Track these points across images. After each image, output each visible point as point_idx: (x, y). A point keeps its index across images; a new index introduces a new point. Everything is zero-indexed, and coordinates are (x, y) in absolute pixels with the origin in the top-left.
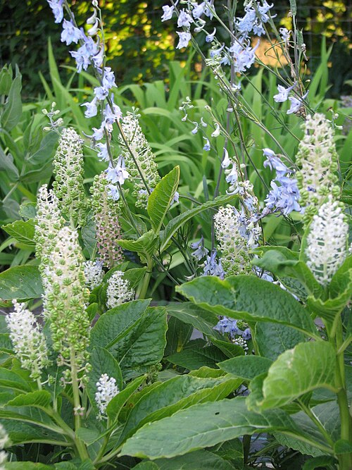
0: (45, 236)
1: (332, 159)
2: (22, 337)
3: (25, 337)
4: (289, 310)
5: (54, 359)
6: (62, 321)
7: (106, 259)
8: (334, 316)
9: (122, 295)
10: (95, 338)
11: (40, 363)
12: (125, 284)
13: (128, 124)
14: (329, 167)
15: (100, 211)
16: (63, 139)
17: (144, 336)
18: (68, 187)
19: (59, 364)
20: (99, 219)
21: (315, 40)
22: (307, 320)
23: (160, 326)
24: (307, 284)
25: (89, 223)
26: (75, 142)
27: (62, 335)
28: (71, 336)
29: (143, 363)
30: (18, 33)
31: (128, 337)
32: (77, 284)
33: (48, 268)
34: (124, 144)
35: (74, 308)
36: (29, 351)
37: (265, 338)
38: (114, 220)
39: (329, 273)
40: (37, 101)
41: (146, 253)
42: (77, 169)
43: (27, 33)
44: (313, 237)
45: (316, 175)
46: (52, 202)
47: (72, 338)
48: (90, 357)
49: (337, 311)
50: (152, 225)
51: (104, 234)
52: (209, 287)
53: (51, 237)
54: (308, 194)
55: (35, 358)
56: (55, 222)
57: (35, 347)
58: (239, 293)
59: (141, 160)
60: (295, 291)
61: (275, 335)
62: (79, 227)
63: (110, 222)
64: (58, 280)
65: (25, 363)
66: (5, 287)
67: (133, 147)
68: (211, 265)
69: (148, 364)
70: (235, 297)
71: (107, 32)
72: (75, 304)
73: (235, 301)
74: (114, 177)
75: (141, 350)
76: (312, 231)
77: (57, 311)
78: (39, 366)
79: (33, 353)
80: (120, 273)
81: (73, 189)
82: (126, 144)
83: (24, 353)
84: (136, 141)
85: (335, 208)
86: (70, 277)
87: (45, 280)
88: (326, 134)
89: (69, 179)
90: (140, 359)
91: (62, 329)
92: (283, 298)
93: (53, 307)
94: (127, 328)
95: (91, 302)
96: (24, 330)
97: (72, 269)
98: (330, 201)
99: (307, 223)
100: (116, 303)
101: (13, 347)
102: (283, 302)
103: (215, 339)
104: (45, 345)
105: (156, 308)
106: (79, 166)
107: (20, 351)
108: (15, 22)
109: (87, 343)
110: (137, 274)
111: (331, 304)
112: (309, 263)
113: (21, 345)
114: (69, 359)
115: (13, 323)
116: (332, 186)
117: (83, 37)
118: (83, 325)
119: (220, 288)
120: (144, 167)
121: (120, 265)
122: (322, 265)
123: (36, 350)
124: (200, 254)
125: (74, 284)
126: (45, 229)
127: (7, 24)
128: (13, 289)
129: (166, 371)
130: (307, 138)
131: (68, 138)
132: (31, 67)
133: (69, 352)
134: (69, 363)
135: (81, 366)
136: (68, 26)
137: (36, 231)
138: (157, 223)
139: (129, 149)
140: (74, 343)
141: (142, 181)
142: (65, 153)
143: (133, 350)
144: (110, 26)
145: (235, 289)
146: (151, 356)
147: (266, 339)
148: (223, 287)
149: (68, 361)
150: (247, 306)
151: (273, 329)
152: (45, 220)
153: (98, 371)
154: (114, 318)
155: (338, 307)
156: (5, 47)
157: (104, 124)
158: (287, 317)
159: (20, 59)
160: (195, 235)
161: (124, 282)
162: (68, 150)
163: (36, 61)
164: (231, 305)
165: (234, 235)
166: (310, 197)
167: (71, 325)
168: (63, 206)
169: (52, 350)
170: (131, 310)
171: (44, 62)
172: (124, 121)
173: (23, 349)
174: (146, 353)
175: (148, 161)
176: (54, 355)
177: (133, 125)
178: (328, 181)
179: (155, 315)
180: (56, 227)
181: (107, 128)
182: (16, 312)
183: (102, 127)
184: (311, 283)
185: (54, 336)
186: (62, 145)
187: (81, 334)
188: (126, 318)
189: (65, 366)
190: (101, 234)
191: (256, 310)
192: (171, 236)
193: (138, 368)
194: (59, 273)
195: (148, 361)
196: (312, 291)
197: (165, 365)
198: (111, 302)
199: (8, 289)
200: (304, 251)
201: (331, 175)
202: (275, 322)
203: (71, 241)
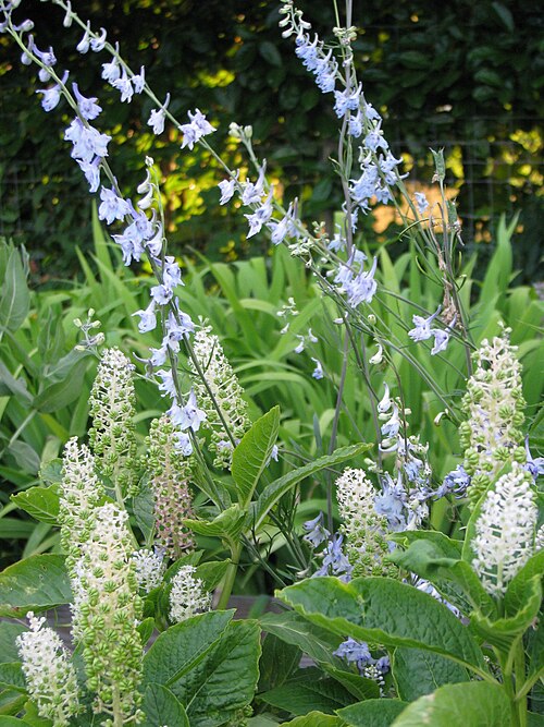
0: (74, 514)
1: (516, 407)
2: (40, 669)
3: (46, 670)
4: (445, 632)
5: (89, 702)
6: (101, 645)
7: (169, 546)
8: (511, 644)
9: (193, 602)
10: (151, 669)
11: (67, 709)
12: (198, 585)
13: (203, 342)
14: (511, 419)
15: (160, 473)
16: (103, 365)
17: (225, 665)
18: (113, 437)
19: (96, 711)
20: (159, 485)
21: (499, 191)
22: (471, 646)
23: (249, 649)
24: (471, 593)
25: (143, 491)
26: (122, 369)
27: (101, 668)
28: (114, 669)
29: (223, 707)
30: (46, 180)
31: (201, 667)
32: (124, 590)
33: (79, 564)
34: (197, 373)
35: (120, 626)
36: (51, 690)
37: (408, 671)
38: (182, 487)
39: (506, 578)
40: (72, 287)
41: (228, 537)
42: (126, 410)
43: (60, 180)
44: (484, 522)
45: (491, 429)
46: (85, 464)
47: (116, 672)
48: (143, 700)
49: (514, 637)
50: (239, 495)
51: (166, 509)
52: (325, 594)
53: (84, 516)
54: (478, 457)
55: (59, 701)
56: (90, 494)
57: (59, 685)
58: (370, 603)
59: (222, 396)
60: (455, 599)
61: (423, 668)
62: (129, 496)
63: (174, 489)
64: (96, 584)
65: (44, 710)
66: (17, 587)
67: (210, 376)
68: (333, 555)
69: (231, 707)
70: (363, 608)
71: (180, 179)
72: (122, 620)
73: (364, 615)
74: (184, 419)
75: (220, 685)
76: (482, 515)
77: (93, 631)
78: (66, 713)
79: (56, 694)
80: (190, 568)
81: (120, 440)
82: (199, 372)
83: (43, 694)
84: (214, 367)
85: (521, 482)
86: (114, 579)
87: (76, 582)
88: (510, 369)
89: (114, 425)
90: (219, 701)
91: (101, 658)
92: (434, 615)
93: (87, 624)
94: (199, 654)
95: (145, 616)
96: (44, 658)
97: (119, 567)
98: (514, 471)
99: (476, 501)
100: (183, 614)
101: (26, 684)
102: (435, 620)
103: (334, 669)
104: (75, 682)
105: (244, 623)
106: (129, 404)
107: (38, 691)
108: (41, 164)
109: (139, 679)
110: (215, 570)
111: (502, 627)
112: (475, 561)
113: (38, 681)
114: (111, 703)
115: (28, 648)
116: (515, 447)
117: (130, 211)
118: (132, 652)
119: (341, 595)
120: (227, 406)
121: (191, 556)
122: (495, 567)
123: (61, 690)
124: (317, 537)
125: (120, 590)
126: (76, 505)
127: (28, 167)
128: (28, 590)
129: (258, 716)
130: (481, 373)
131: (112, 364)
132: (63, 232)
133: (111, 693)
134: (111, 709)
135: (128, 714)
136: (108, 195)
137: (61, 507)
138: (246, 491)
139: (203, 379)
140: (119, 679)
141: (223, 428)
142: (108, 385)
143: (208, 686)
144: (185, 169)
145: (364, 598)
146: (236, 695)
147: (410, 674)
148: (347, 594)
149: (110, 706)
150: (381, 623)
151: (420, 659)
152: (75, 490)
153: (153, 720)
154: (180, 638)
155: (515, 631)
156: (24, 202)
157: (166, 340)
158: (441, 643)
159: (49, 219)
160: (310, 494)
161: (196, 582)
162: (113, 380)
163: (72, 223)
164: (358, 620)
165: (366, 510)
166: (481, 461)
167: (115, 651)
168: (105, 466)
169: (85, 689)
170: (204, 626)
171: (84, 224)
172: (197, 338)
173: (42, 688)
174: (228, 691)
175: (234, 399)
176: (88, 697)
177: (210, 344)
178: (509, 440)
179: (242, 632)
180: (91, 501)
181: (170, 346)
182: (32, 631)
183: (164, 344)
184: (476, 593)
185: (88, 669)
186: (103, 374)
187: (131, 666)
188: (197, 639)
189: (104, 713)
190: (162, 507)
191: (395, 629)
192: (268, 510)
193: (217, 714)
194: (98, 574)
195: (231, 703)
196: (478, 605)
197: (258, 708)
198: (175, 613)
199: (22, 590)
200: (470, 543)
201: (513, 431)
202: (424, 647)
203: (117, 525)
